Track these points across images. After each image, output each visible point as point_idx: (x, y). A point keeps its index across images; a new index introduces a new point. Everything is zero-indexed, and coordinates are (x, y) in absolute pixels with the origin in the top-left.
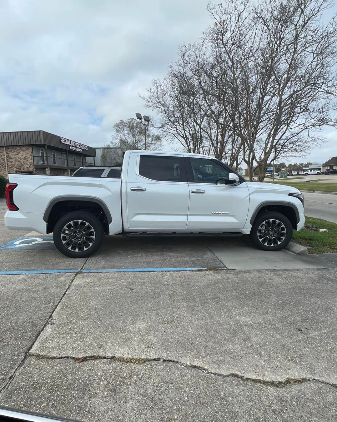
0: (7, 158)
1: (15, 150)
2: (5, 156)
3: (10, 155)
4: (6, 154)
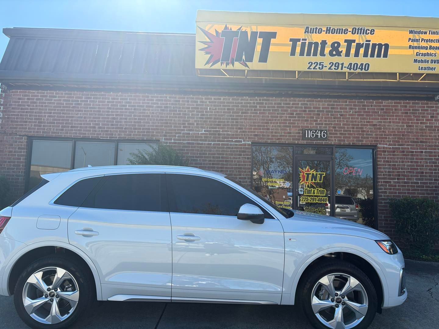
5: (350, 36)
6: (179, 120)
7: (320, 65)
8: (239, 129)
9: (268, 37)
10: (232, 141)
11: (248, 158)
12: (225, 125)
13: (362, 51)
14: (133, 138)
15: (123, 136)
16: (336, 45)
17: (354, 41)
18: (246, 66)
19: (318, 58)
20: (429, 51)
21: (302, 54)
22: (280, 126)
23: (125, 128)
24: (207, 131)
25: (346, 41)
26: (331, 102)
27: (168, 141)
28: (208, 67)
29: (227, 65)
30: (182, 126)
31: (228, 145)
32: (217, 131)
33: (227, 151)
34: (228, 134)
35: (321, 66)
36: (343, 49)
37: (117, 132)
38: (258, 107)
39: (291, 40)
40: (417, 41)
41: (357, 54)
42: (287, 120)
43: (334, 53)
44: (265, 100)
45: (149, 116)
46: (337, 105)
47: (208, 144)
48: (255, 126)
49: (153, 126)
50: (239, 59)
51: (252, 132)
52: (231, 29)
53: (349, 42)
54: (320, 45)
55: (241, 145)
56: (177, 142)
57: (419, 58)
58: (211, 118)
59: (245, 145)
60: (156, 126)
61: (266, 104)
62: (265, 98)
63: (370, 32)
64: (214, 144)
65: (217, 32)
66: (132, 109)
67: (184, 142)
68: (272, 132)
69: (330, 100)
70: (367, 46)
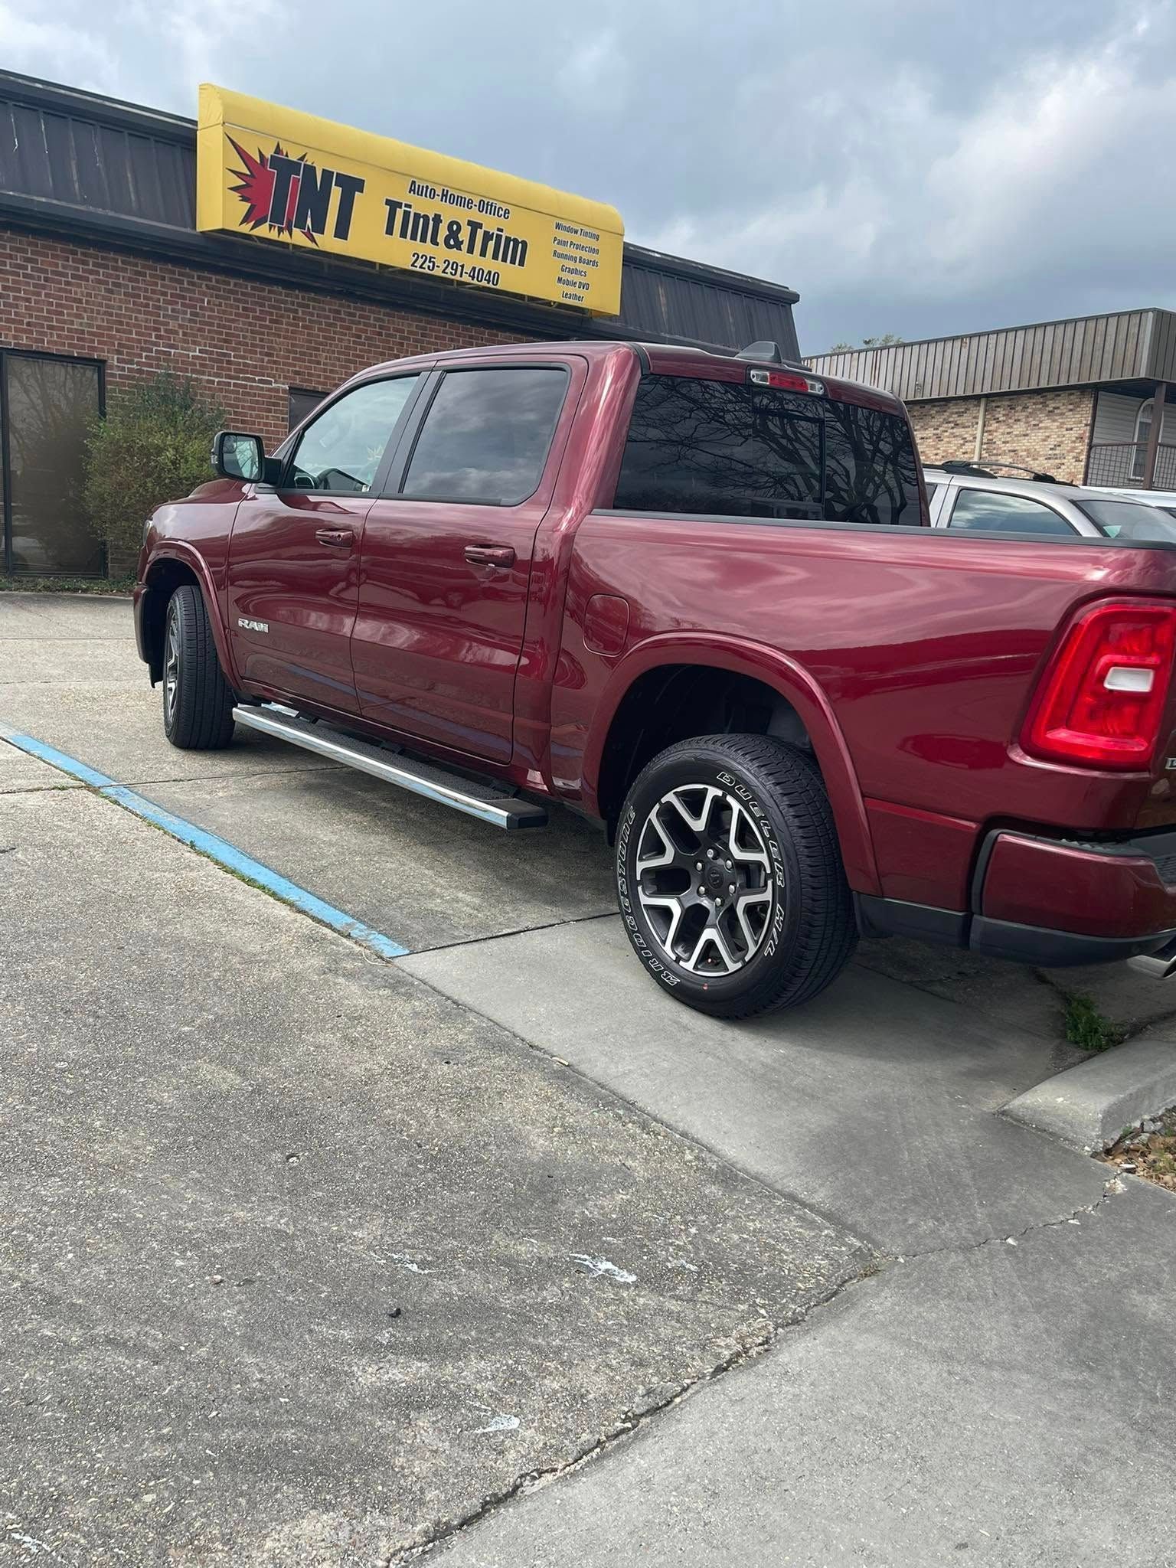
0: (981, 448)
1: (1022, 416)
2: (978, 443)
3: (998, 437)
4: (983, 432)
5: (476, 216)
6: (146, 321)
7: (430, 262)
8: (268, 354)
9: (352, 186)
10: (254, 381)
11: (283, 419)
12: (239, 343)
13: (491, 244)
14: (49, 351)
15: (25, 342)
16: (455, 227)
17: (480, 226)
18: (313, 240)
19: (427, 248)
20: (580, 267)
21: (403, 235)
22: (338, 359)
23: (29, 324)
24: (206, 352)
25: (470, 223)
26: (421, 321)
27: (126, 366)
28: (246, 229)
29: (280, 230)
30: (154, 334)
31: (245, 386)
32: (224, 355)
33: (244, 401)
34: (245, 364)
35: (431, 265)
36: (464, 235)
37: (9, 329)
38: (300, 314)
39: (388, 202)
40: (564, 243)
41: (483, 254)
42: (349, 348)
43: (452, 242)
44: (314, 300)
45: (80, 301)
46: (432, 330)
47: (209, 381)
48: (295, 352)
49: (90, 326)
50: (301, 225)
51: (290, 365)
52: (287, 156)
53: (475, 226)
54: (431, 223)
55: (269, 390)
56: (145, 369)
57: (565, 276)
58: (212, 324)
59: (277, 390)
60: (99, 327)
61: (314, 308)
62: (312, 295)
63: (503, 213)
64: (219, 383)
65: (261, 155)
66: (39, 278)
67: (159, 371)
68: (325, 370)
69: (421, 317)
70: (499, 237)
